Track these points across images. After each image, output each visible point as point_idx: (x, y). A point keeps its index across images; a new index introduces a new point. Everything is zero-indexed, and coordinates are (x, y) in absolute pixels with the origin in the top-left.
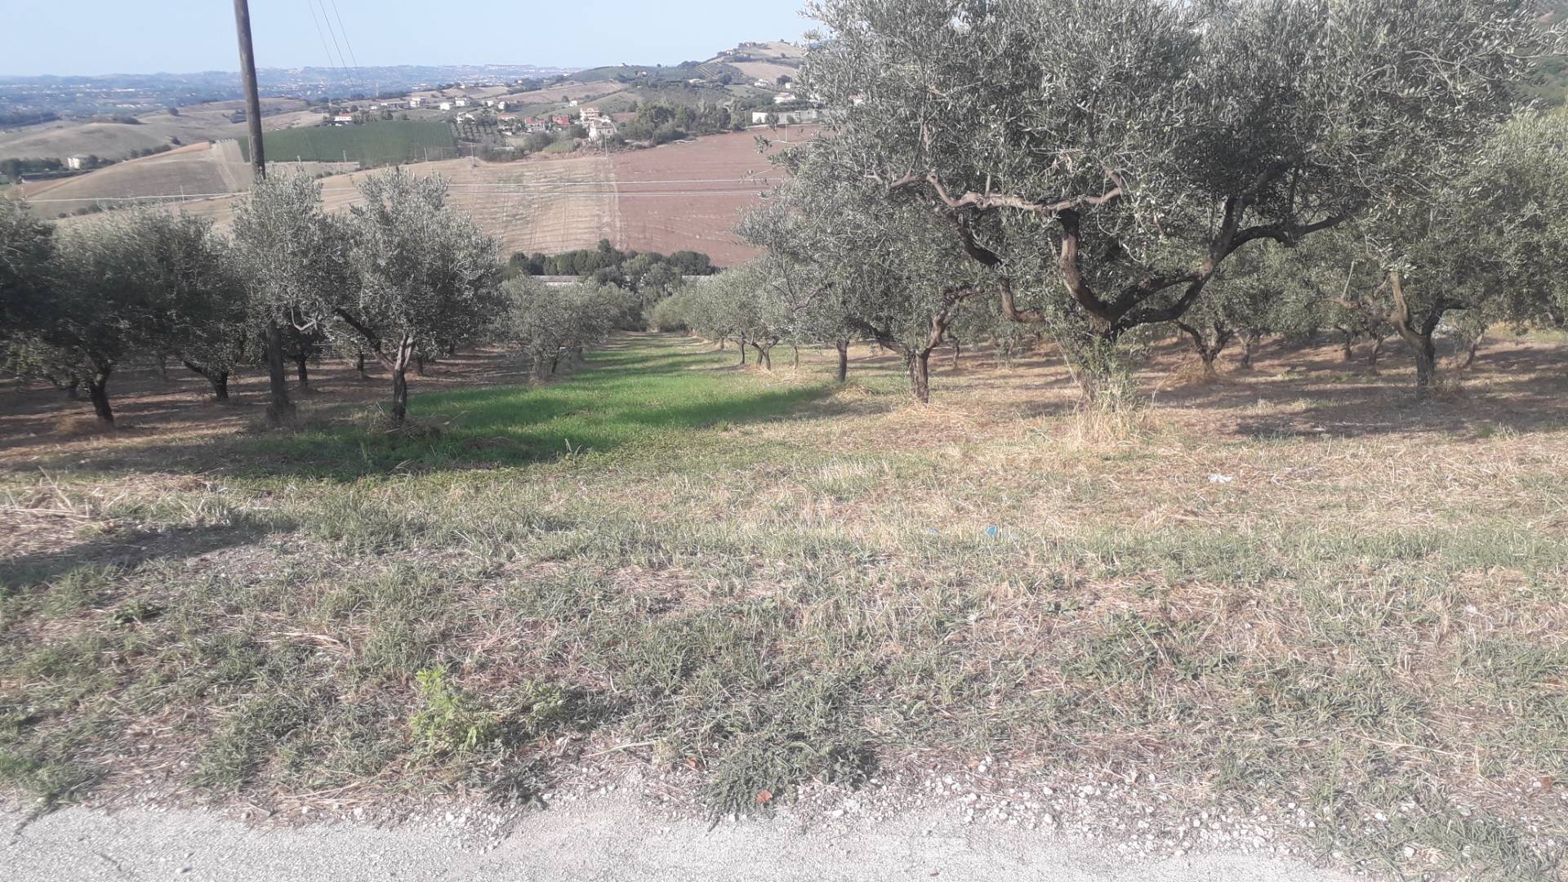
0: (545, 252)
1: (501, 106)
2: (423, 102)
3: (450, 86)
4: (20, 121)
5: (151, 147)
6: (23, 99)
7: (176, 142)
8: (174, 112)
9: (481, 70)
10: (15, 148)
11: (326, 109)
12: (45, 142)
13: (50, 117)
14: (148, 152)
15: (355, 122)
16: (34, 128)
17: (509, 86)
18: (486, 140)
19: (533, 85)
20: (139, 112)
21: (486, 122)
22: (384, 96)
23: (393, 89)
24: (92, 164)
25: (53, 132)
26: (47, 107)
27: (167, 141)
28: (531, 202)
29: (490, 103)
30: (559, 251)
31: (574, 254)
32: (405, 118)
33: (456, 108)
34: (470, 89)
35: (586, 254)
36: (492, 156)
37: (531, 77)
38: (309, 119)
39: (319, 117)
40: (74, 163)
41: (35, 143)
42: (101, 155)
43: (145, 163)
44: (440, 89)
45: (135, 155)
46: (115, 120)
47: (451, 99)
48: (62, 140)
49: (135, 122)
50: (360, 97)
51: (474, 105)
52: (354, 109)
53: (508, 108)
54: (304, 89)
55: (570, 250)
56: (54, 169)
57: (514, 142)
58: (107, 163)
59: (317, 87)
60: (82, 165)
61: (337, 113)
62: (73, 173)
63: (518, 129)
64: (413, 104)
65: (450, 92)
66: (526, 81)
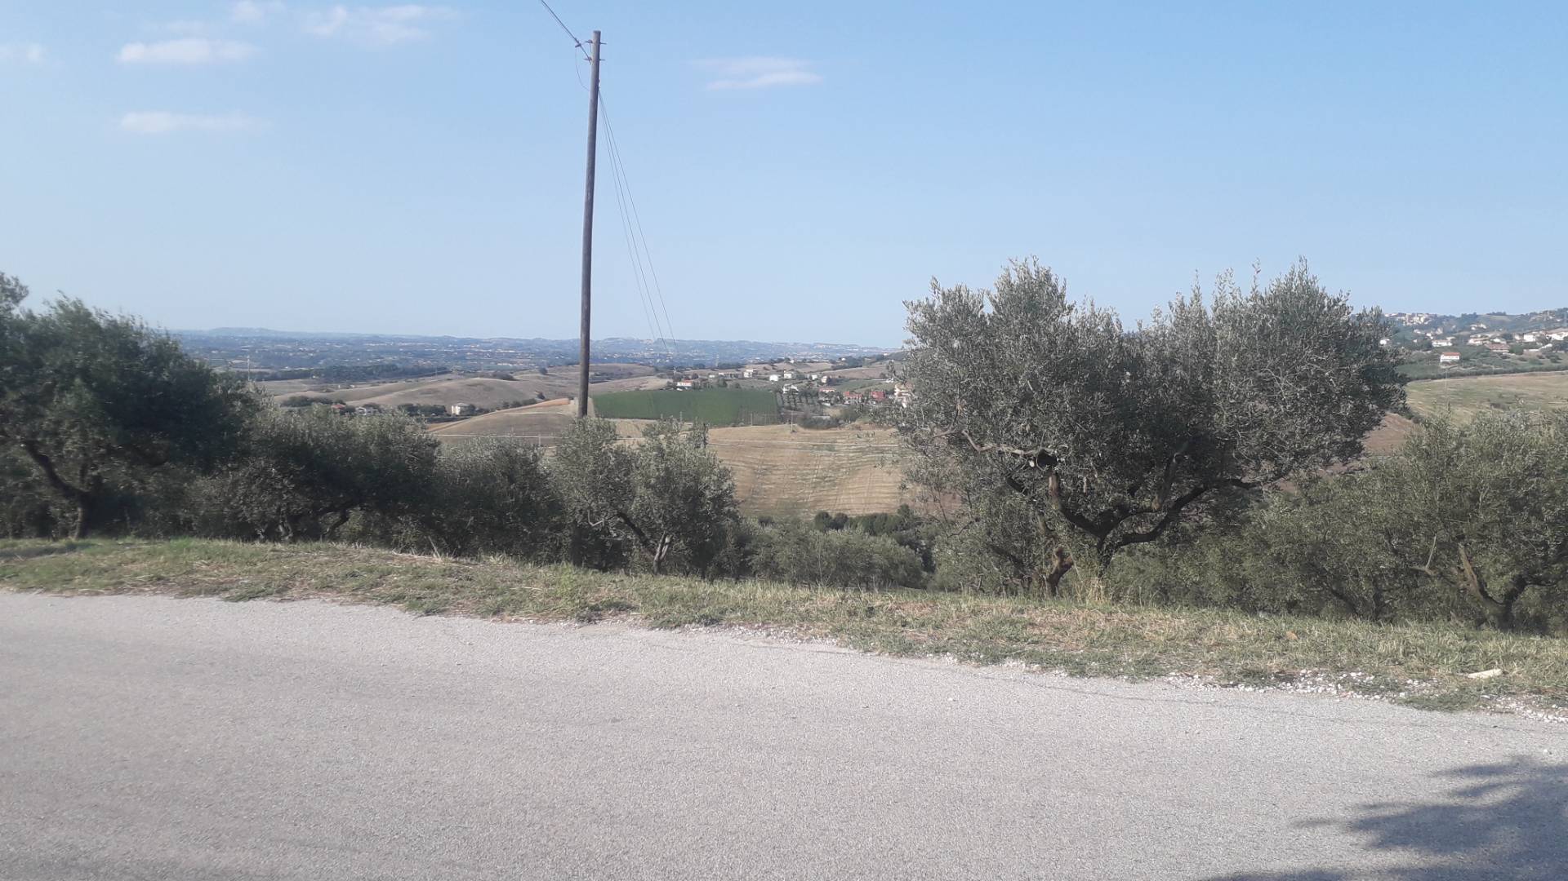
0: (848, 513)
1: (824, 380)
2: (755, 374)
3: (780, 361)
4: (420, 373)
5: (520, 400)
6: (423, 355)
7: (541, 397)
8: (544, 372)
9: (810, 347)
10: (412, 395)
11: (671, 375)
12: (435, 391)
13: (443, 371)
14: (516, 405)
15: (695, 387)
16: (429, 379)
17: (833, 362)
18: (806, 408)
19: (855, 363)
20: (516, 370)
21: (809, 394)
22: (722, 367)
23: (729, 361)
24: (470, 412)
25: (443, 384)
26: (442, 363)
27: (534, 395)
28: (840, 467)
29: (814, 377)
30: (860, 513)
31: (874, 516)
32: (738, 386)
33: (783, 380)
34: (797, 363)
35: (885, 517)
36: (809, 424)
37: (854, 355)
38: (655, 383)
39: (663, 382)
40: (456, 410)
41: (429, 392)
42: (478, 404)
43: (513, 413)
44: (772, 363)
45: (506, 406)
46: (494, 376)
47: (780, 372)
48: (450, 390)
49: (511, 379)
50: (702, 366)
51: (800, 378)
52: (695, 377)
53: (830, 382)
54: (654, 357)
55: (872, 512)
56: (439, 414)
57: (831, 412)
58: (483, 411)
59: (666, 356)
60: (461, 412)
61: (679, 379)
62: (455, 418)
63: (837, 401)
64: (746, 375)
65: (780, 366)
66: (849, 359)
